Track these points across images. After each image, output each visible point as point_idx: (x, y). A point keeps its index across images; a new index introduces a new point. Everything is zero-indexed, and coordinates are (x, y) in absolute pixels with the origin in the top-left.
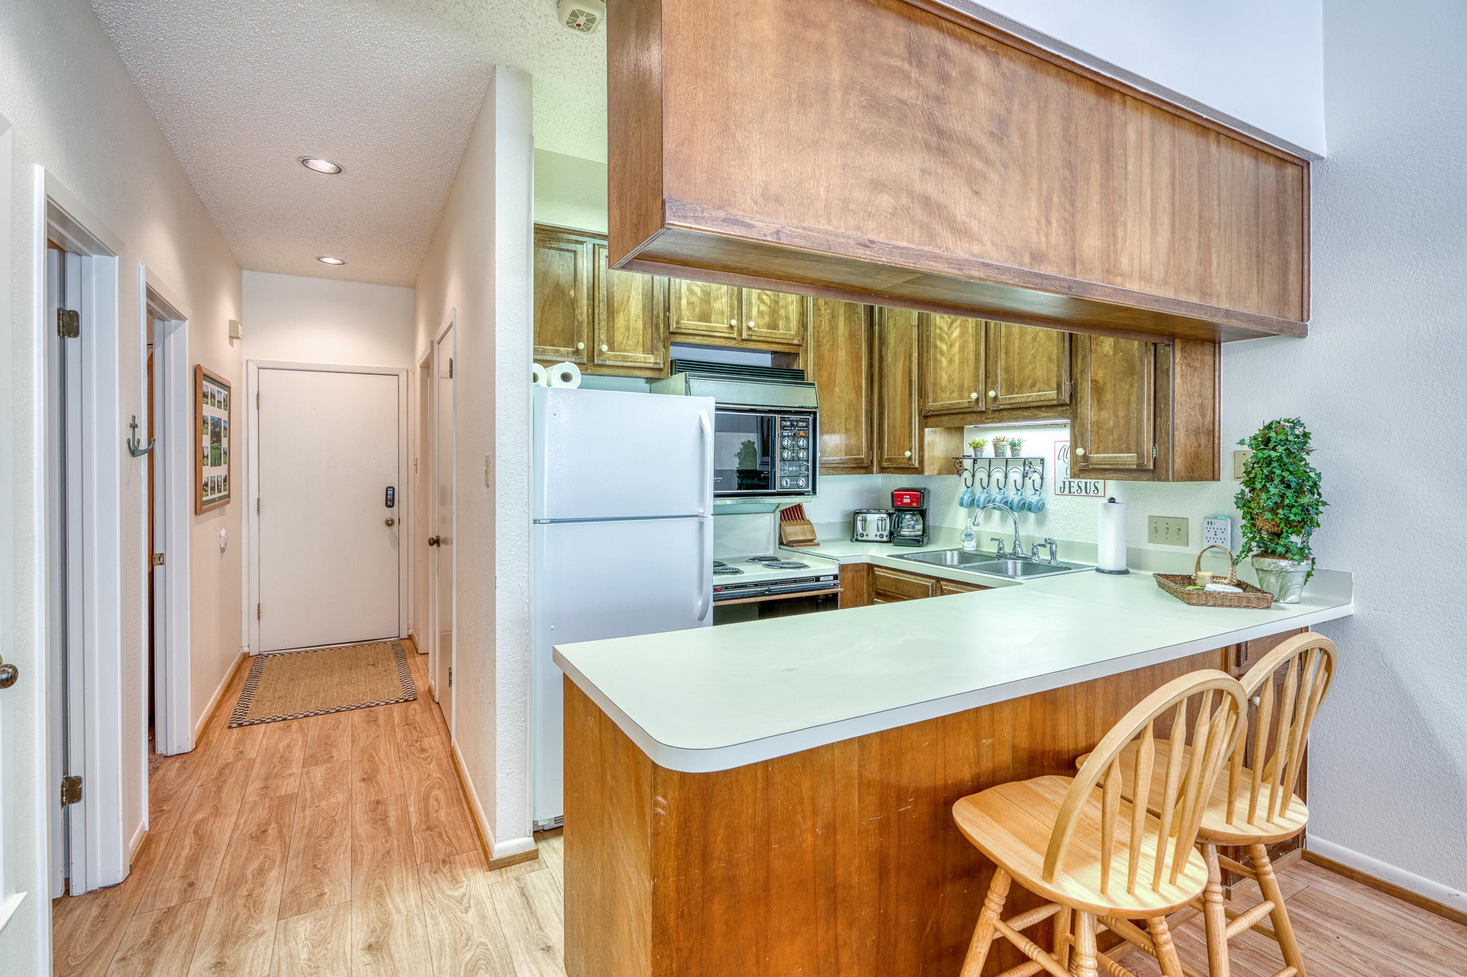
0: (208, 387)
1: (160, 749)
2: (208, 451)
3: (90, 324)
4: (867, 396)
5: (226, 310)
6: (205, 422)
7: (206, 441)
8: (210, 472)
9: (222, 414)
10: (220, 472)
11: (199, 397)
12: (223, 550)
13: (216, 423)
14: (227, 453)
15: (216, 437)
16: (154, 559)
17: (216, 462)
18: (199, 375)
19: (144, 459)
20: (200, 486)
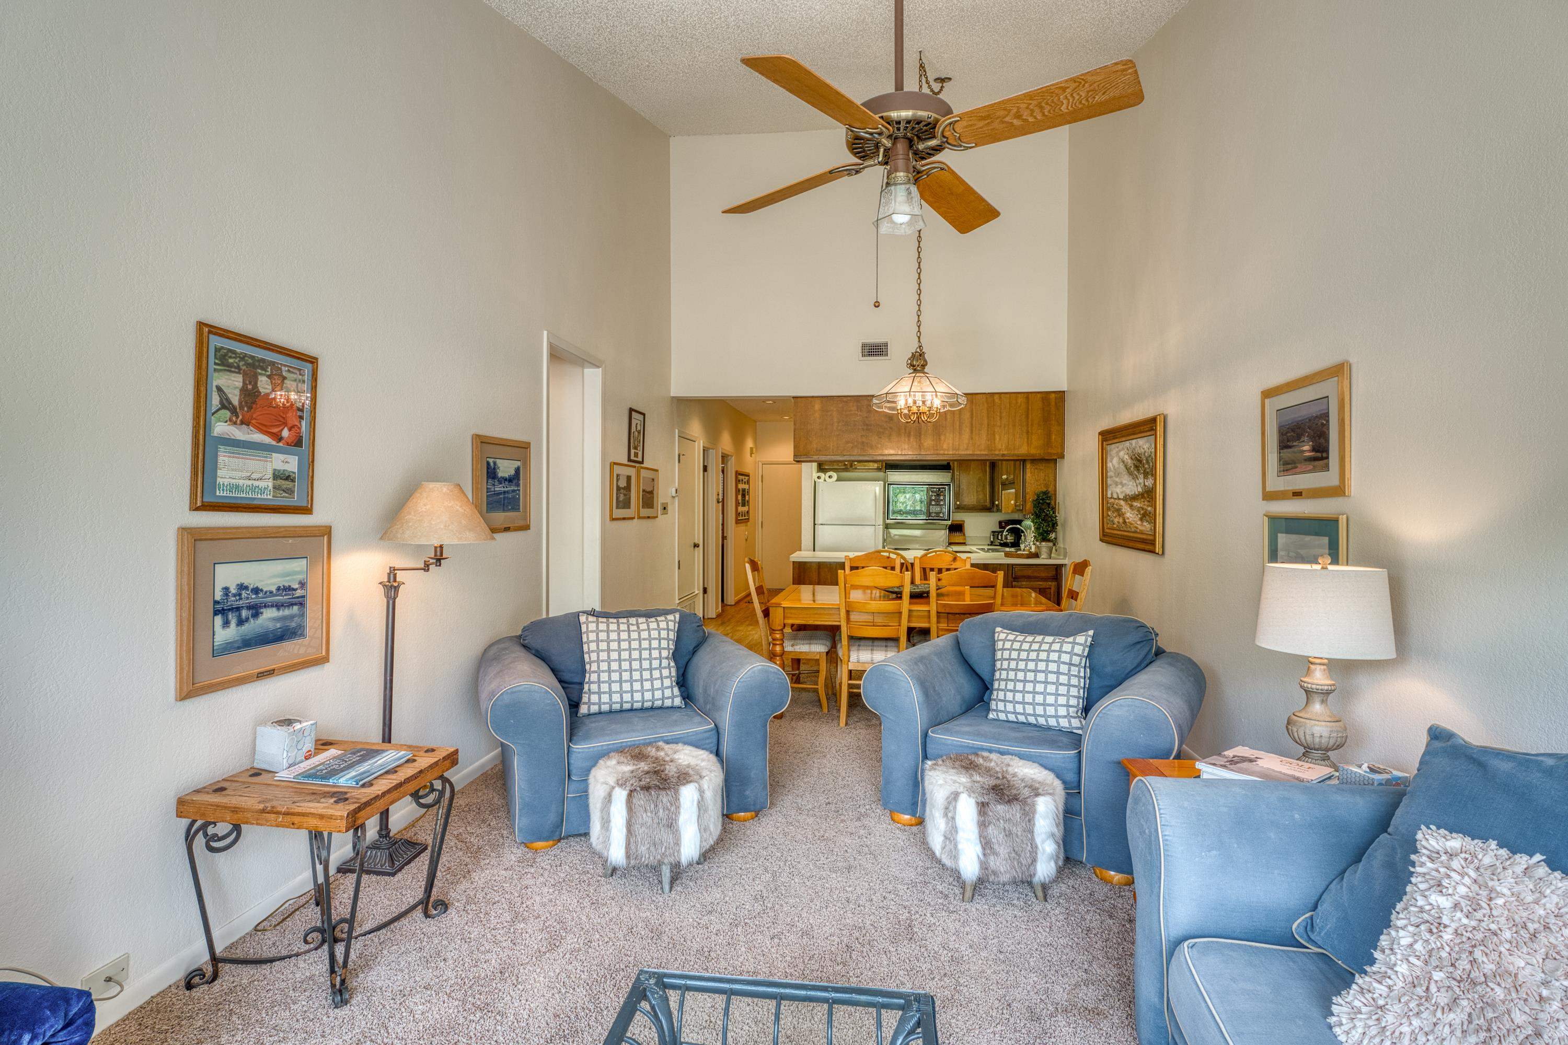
0: (740, 477)
1: (725, 602)
2: (740, 501)
3: (709, 469)
4: (990, 474)
5: (749, 443)
6: (739, 491)
7: (740, 497)
8: (741, 509)
9: (746, 487)
10: (745, 509)
11: (738, 481)
12: (746, 540)
13: (744, 490)
14: (748, 502)
15: (744, 496)
16: (724, 538)
17: (744, 505)
18: (738, 474)
19: (721, 504)
20: (737, 514)
